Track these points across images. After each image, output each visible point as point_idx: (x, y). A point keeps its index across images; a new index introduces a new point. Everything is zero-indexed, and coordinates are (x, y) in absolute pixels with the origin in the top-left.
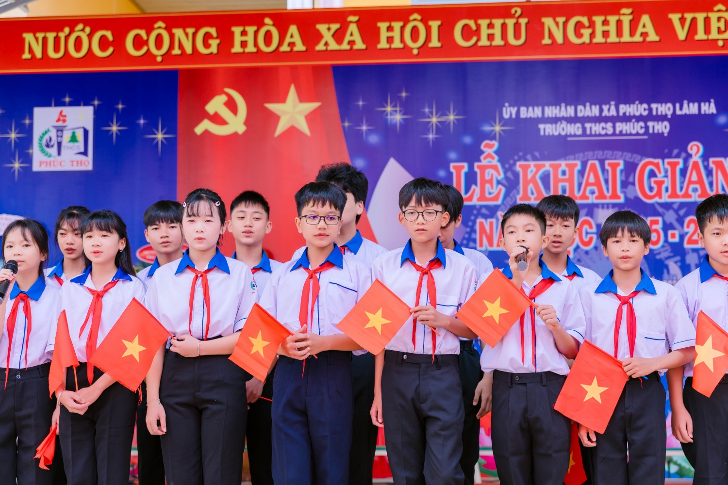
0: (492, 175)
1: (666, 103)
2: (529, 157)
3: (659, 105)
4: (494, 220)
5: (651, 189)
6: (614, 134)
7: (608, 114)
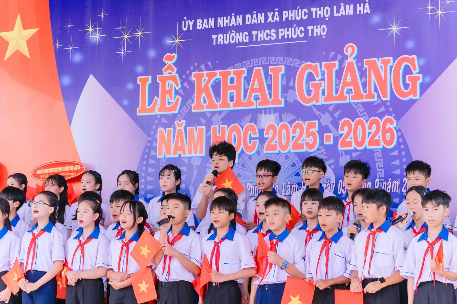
0: (172, 85)
1: (324, 6)
2: (203, 67)
3: (318, 9)
4: (172, 129)
6: (277, 40)
7: (272, 21)
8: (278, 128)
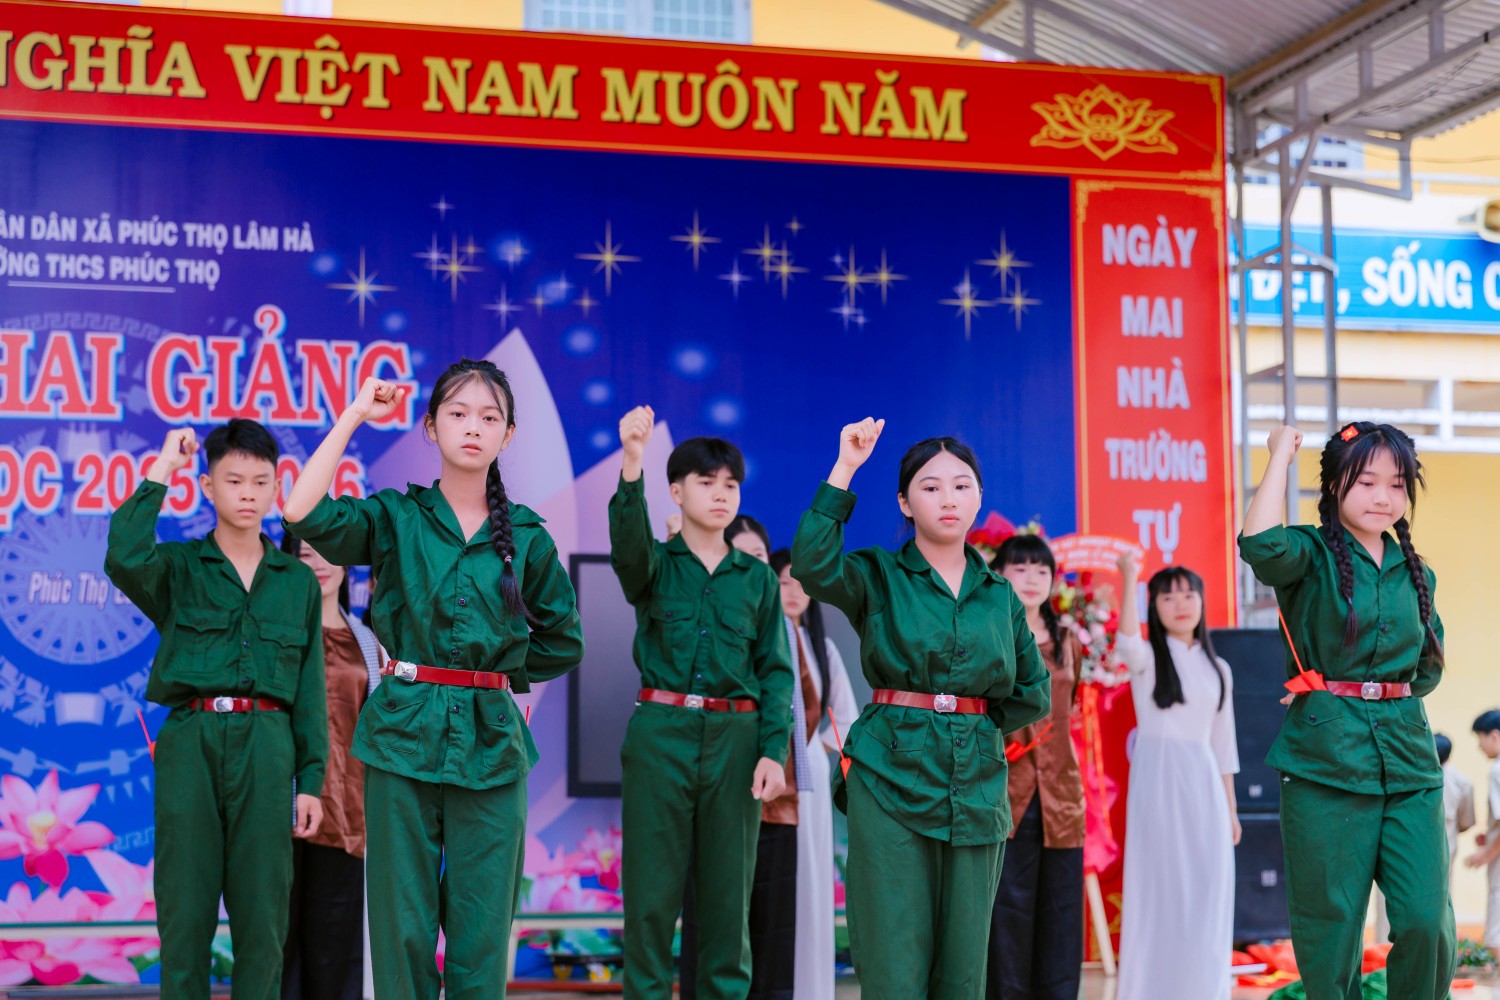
1: (214, 224)
3: (200, 228)
5: (178, 396)
6: (106, 279)
7: (94, 239)
8: (106, 464)
